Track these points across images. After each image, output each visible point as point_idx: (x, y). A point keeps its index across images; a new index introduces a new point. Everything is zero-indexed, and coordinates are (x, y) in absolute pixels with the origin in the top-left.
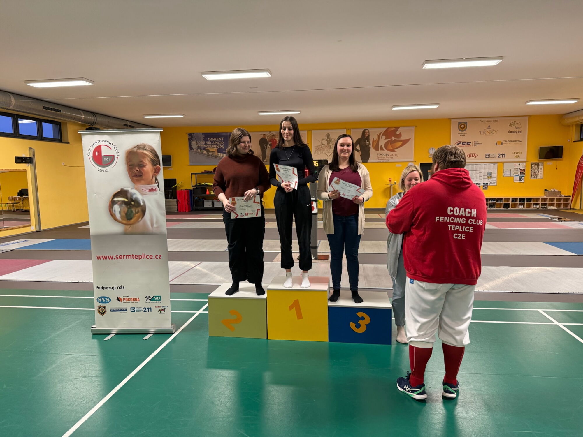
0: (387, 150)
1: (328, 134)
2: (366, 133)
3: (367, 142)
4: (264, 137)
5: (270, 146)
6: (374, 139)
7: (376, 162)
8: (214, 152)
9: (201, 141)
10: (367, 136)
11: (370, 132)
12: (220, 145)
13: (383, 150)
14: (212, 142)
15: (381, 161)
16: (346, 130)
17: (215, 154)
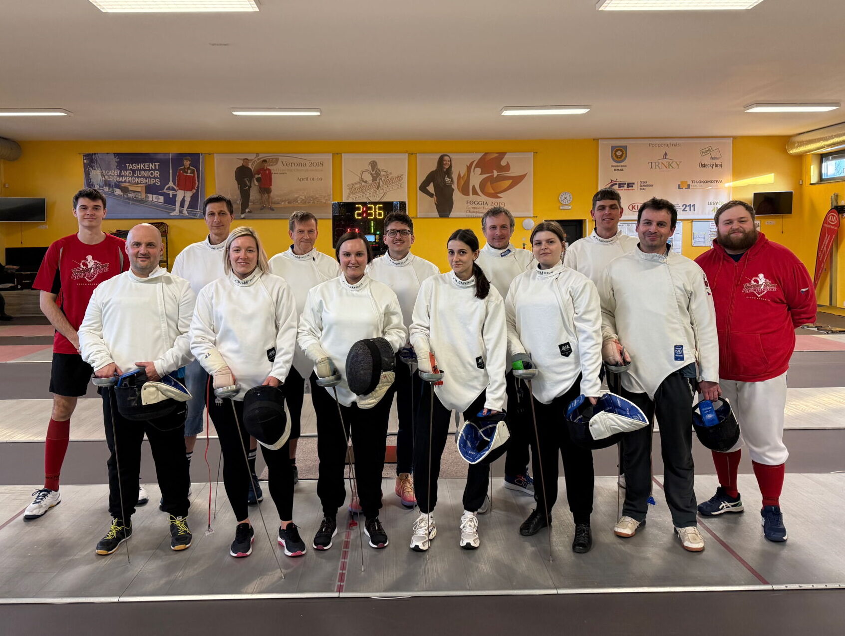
0: (485, 195)
1: (374, 161)
2: (444, 162)
3: (447, 179)
4: (245, 164)
5: (257, 181)
6: (460, 172)
7: (465, 216)
8: (139, 192)
9: (110, 169)
10: (447, 167)
11: (452, 159)
12: (153, 178)
13: (477, 194)
14: (134, 171)
15: (474, 215)
16: (408, 155)
17: (140, 197)
